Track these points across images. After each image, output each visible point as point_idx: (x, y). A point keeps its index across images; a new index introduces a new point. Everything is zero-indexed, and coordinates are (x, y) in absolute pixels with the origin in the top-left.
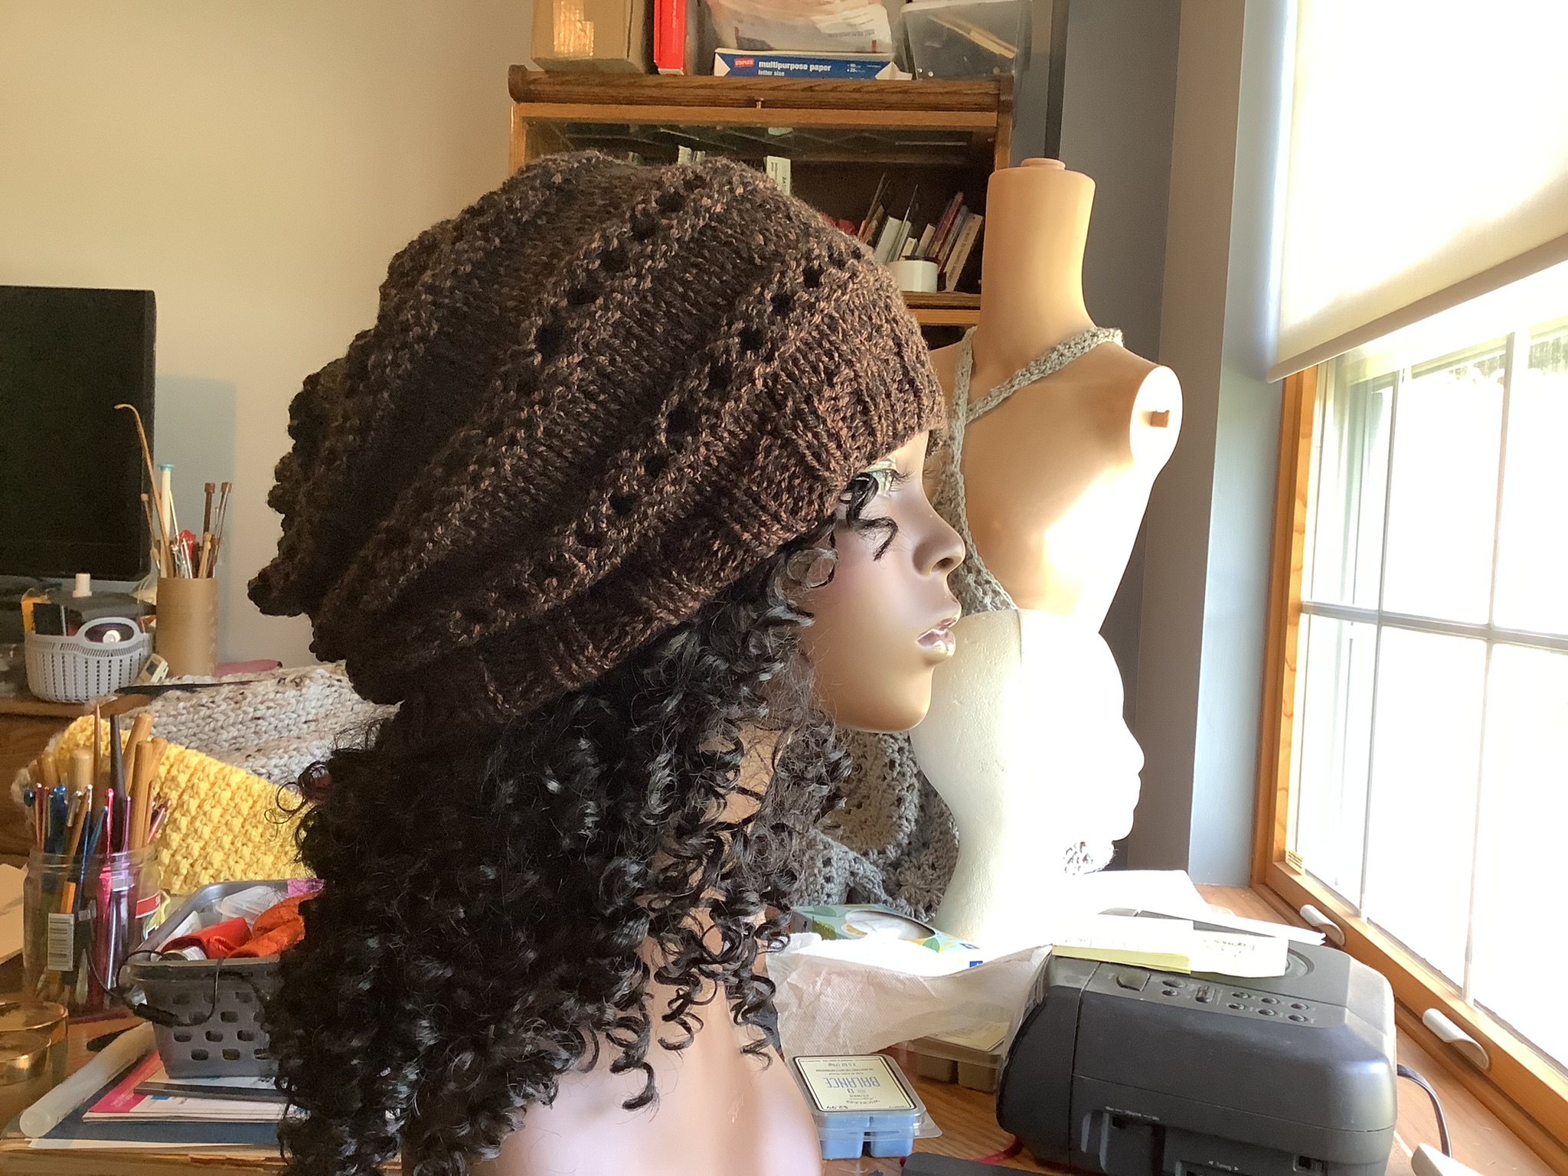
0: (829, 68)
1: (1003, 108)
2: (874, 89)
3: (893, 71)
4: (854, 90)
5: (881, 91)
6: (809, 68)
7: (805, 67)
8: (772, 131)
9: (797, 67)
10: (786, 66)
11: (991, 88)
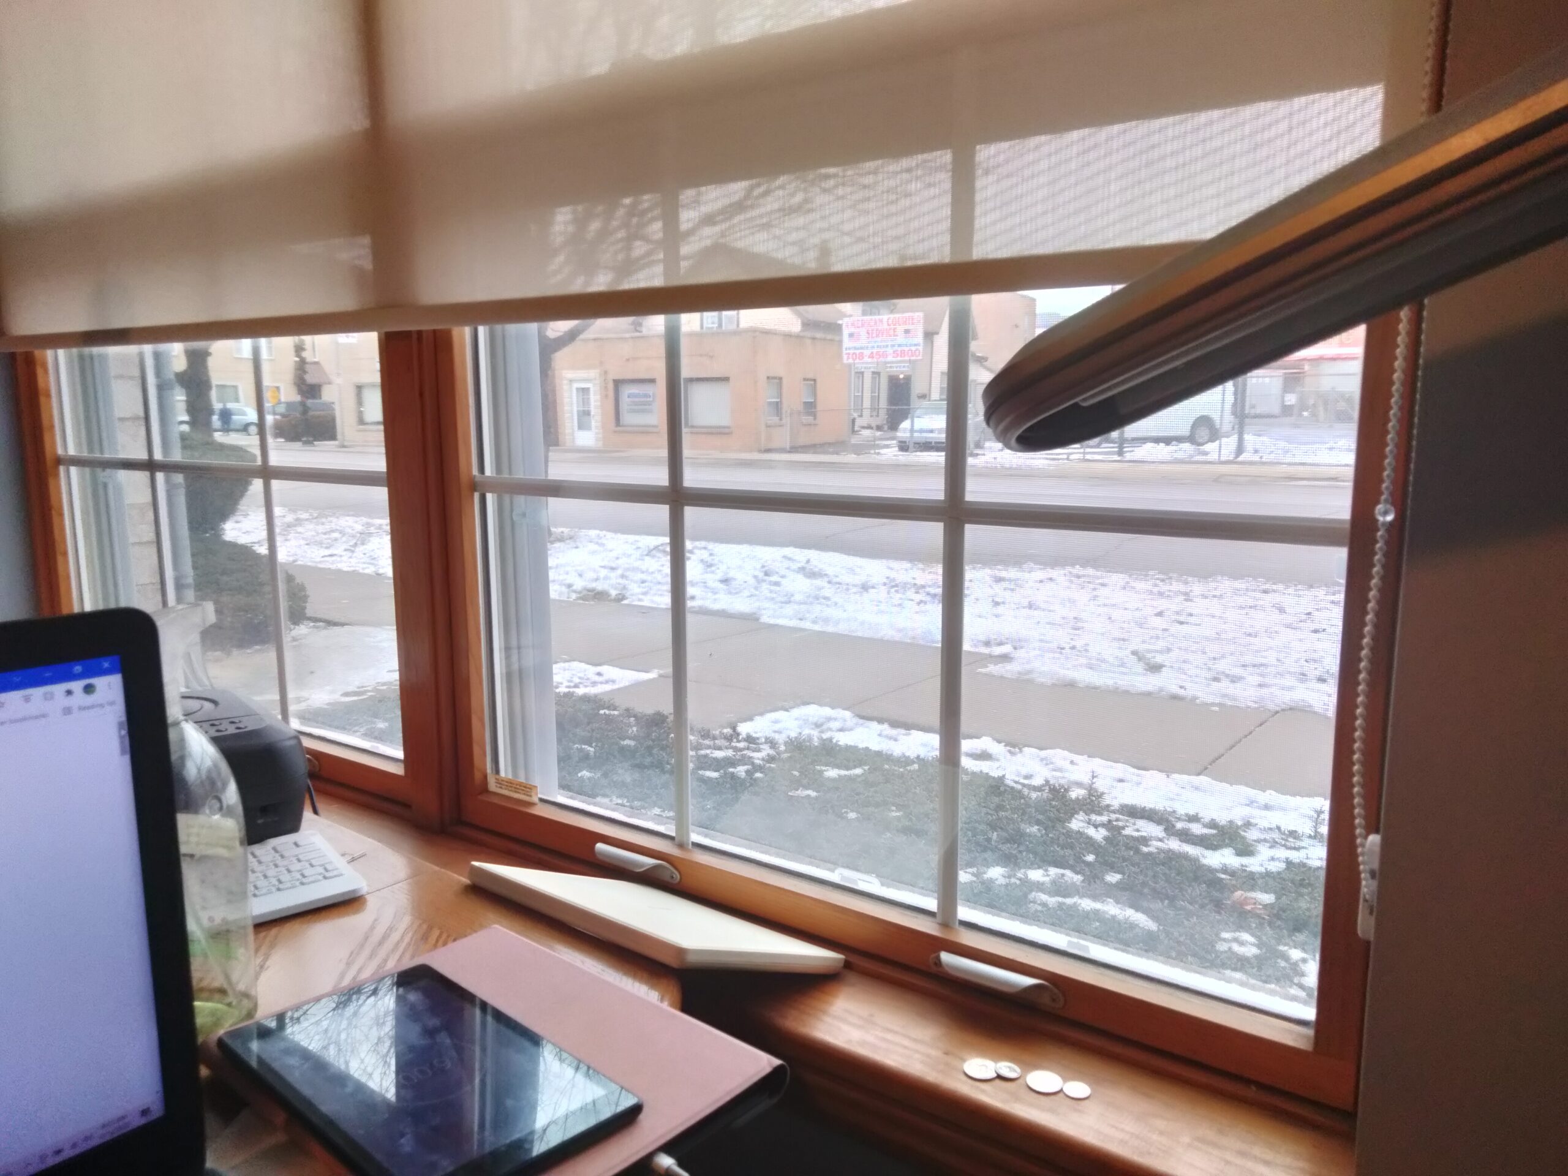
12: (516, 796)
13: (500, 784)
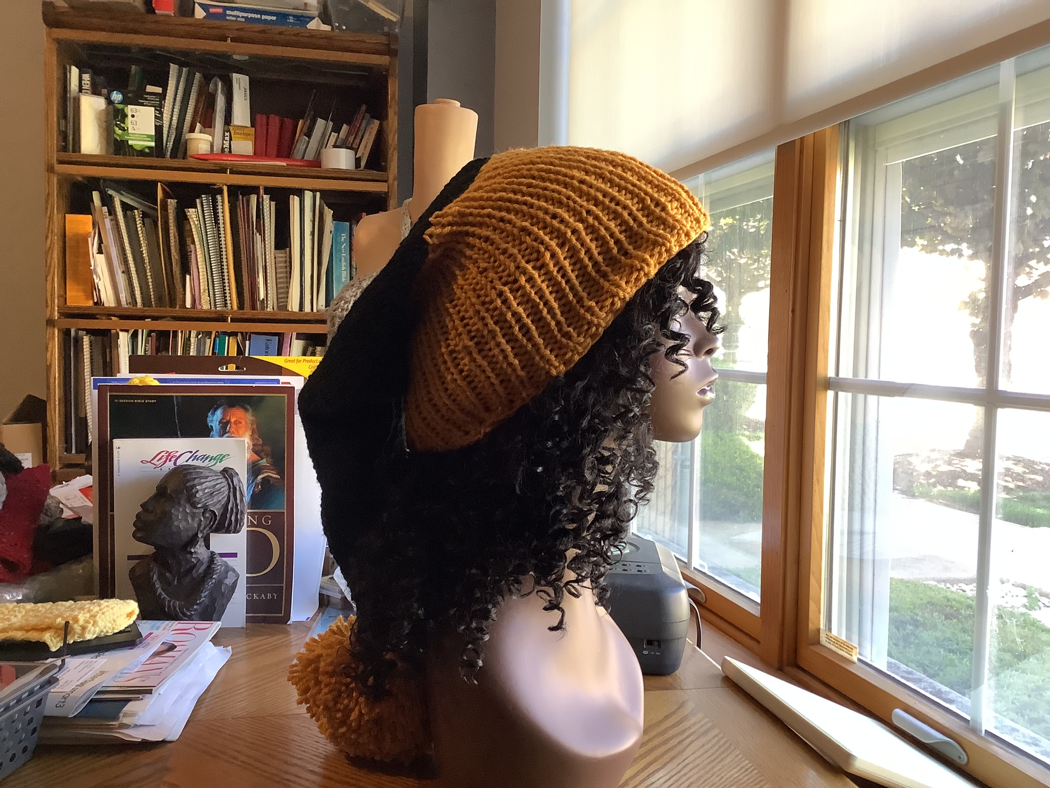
0: (274, 18)
1: (392, 53)
2: (308, 35)
3: (318, 25)
4: (294, 35)
5: (312, 36)
6: (261, 17)
7: (259, 16)
8: (235, 57)
9: (253, 16)
10: (245, 15)
11: (384, 40)
12: (841, 652)
13: (829, 640)
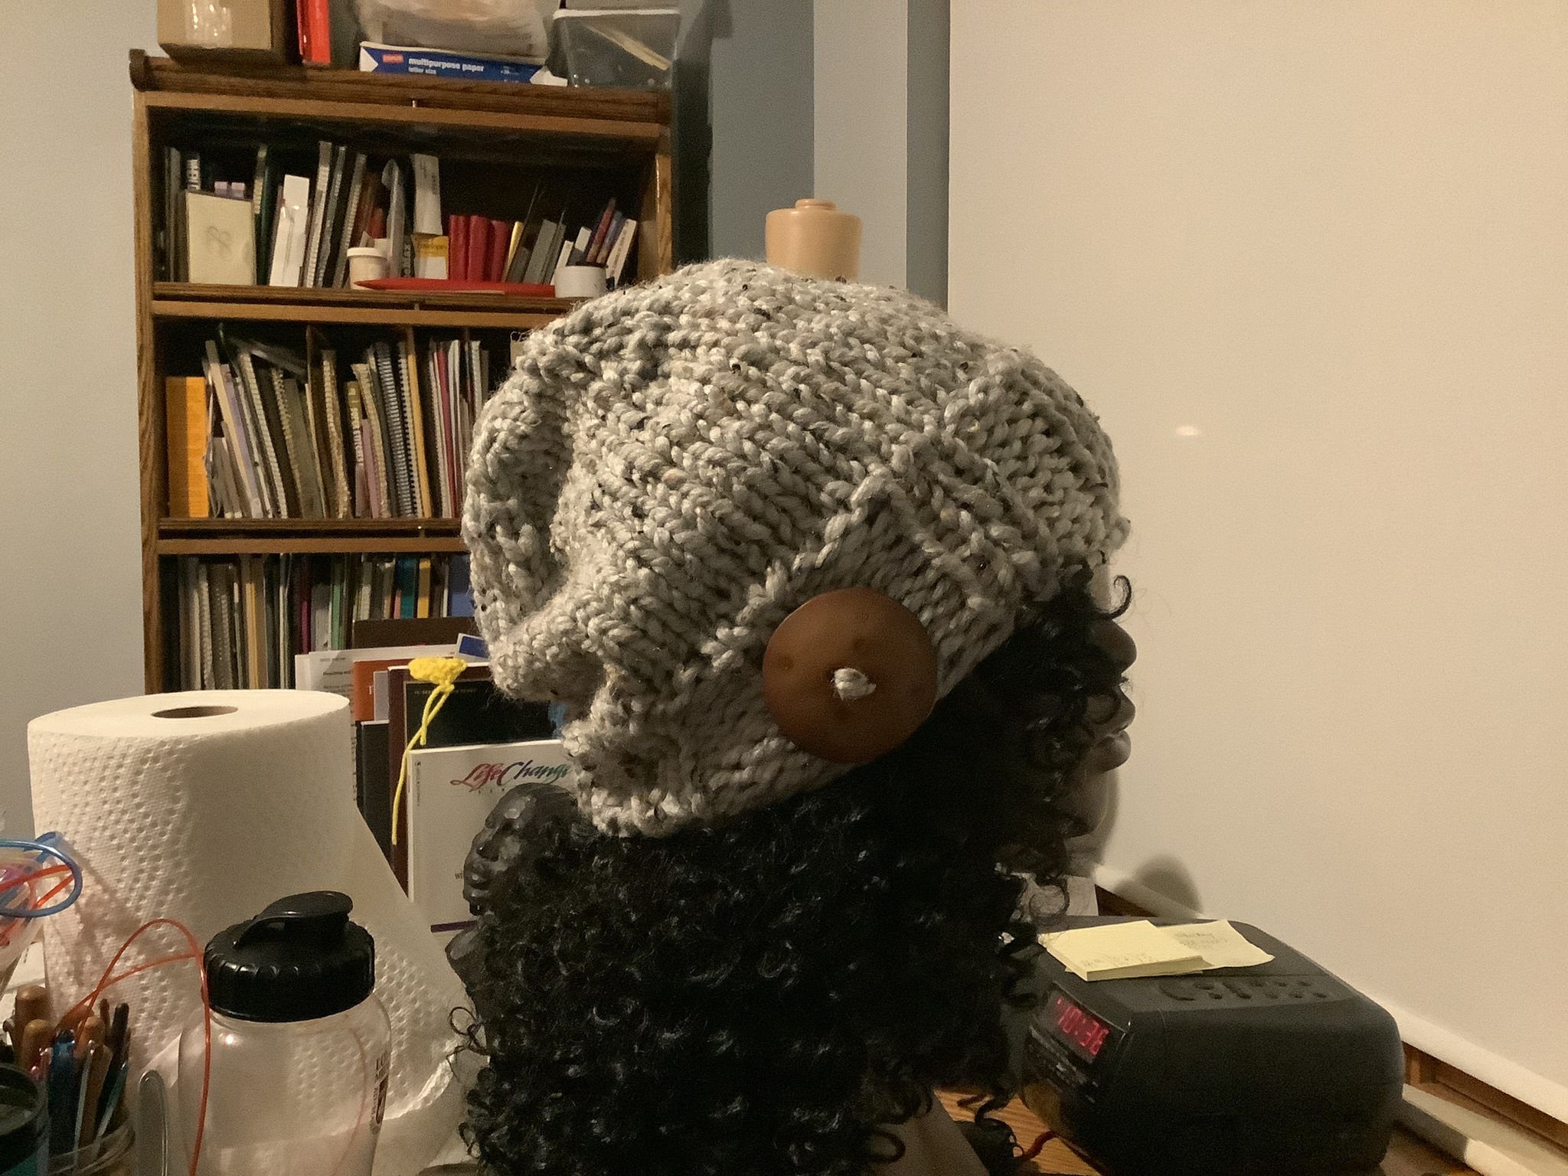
0: (481, 69)
1: (663, 118)
3: (547, 78)
4: (512, 94)
6: (461, 67)
7: (458, 66)
9: (449, 65)
10: (437, 64)
11: (650, 98)
